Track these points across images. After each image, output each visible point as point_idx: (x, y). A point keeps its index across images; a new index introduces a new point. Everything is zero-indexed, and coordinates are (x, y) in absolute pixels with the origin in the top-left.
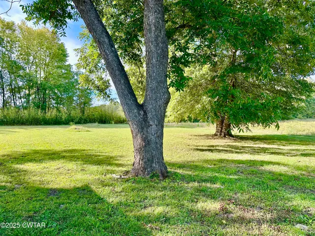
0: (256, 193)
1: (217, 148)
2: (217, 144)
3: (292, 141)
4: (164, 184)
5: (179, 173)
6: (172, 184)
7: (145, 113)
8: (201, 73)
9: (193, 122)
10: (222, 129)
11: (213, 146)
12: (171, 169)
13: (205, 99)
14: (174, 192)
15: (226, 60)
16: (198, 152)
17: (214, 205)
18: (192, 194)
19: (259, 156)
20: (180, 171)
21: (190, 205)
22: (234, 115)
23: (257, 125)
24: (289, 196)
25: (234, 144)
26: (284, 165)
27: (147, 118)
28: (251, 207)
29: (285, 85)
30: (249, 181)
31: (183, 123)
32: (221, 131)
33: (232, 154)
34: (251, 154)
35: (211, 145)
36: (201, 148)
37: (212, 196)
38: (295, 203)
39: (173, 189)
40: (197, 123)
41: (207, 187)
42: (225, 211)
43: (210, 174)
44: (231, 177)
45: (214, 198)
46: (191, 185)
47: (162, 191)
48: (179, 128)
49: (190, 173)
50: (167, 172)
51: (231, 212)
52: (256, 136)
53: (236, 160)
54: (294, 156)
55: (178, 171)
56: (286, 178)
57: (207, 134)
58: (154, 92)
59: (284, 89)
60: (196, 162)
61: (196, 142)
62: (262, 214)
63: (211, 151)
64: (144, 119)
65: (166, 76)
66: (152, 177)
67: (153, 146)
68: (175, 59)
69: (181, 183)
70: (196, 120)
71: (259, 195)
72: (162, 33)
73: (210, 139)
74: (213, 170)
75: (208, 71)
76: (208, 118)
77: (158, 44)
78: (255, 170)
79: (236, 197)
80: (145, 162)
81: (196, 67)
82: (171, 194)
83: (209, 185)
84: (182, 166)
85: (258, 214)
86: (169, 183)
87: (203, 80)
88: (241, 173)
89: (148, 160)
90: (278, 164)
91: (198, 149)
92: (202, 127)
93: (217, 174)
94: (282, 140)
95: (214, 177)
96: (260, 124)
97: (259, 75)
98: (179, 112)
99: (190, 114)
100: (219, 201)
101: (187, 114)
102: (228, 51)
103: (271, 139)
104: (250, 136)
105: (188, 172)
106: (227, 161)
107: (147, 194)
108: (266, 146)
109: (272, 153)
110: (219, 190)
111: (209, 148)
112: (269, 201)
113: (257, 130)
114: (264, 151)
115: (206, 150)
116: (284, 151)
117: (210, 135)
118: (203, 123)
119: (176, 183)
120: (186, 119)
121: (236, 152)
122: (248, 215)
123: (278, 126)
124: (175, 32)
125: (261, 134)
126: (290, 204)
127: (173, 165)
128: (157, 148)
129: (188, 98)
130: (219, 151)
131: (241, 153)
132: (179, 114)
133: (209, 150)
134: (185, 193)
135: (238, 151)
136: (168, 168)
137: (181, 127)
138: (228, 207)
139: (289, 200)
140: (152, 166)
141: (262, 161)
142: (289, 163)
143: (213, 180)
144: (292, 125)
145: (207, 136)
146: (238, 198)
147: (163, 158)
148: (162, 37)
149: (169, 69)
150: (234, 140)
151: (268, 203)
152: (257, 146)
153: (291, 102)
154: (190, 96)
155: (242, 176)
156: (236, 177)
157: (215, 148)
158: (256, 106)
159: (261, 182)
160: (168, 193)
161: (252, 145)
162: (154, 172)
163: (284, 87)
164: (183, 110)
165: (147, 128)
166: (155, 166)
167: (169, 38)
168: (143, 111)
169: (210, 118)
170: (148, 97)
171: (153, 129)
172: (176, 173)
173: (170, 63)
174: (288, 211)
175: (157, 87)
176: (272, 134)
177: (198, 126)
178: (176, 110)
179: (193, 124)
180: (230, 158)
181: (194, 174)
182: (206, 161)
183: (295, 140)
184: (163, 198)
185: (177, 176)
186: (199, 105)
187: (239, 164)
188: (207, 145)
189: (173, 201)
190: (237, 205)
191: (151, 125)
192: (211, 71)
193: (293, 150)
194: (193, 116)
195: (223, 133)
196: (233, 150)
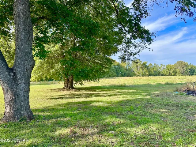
0: (89, 119)
1: (65, 96)
2: (65, 94)
3: (104, 89)
4: (30, 124)
5: (41, 115)
6: (37, 123)
7: (15, 74)
8: (54, 49)
9: (49, 81)
10: (68, 84)
11: (63, 95)
12: (35, 113)
13: (58, 66)
14: (39, 128)
15: (69, 43)
16: (54, 100)
17: (66, 131)
18: (51, 127)
19: (89, 98)
20: (42, 114)
21: (51, 134)
22: (77, 75)
23: (87, 81)
24: (105, 117)
25: (75, 93)
26: (101, 102)
27: (17, 78)
28: (87, 128)
29: (100, 60)
30: (85, 113)
31: (42, 82)
32: (67, 86)
33: (74, 99)
34: (84, 98)
35: (61, 94)
36: (55, 97)
37: (65, 125)
38: (107, 121)
39: (38, 126)
40: (51, 82)
41: (61, 121)
42: (73, 133)
43: (62, 112)
44: (75, 112)
45: (66, 126)
46: (50, 121)
47: (30, 129)
48: (39, 85)
49: (49, 114)
50: (33, 116)
51: (77, 133)
52: (86, 87)
53: (77, 102)
54: (105, 96)
55: (41, 114)
56: (103, 108)
57: (58, 88)
58: (22, 59)
59: (100, 62)
60: (52, 106)
61: (52, 93)
62: (93, 130)
63: (62, 98)
64: (14, 79)
65: (32, 49)
66: (21, 121)
67: (22, 98)
68: (38, 38)
69: (43, 122)
70: (51, 80)
71: (91, 120)
72: (29, 19)
73: (61, 91)
74: (64, 110)
75: (59, 49)
76: (61, 77)
77: (25, 27)
78: (87, 106)
79: (78, 123)
80: (15, 111)
81: (51, 45)
82: (37, 130)
83: (62, 119)
84: (43, 110)
85: (91, 130)
86: (35, 123)
87: (56, 54)
88: (80, 109)
89: (18, 109)
90: (98, 101)
91: (53, 98)
92: (55, 84)
93: (66, 112)
94: (99, 89)
95: (65, 114)
96: (89, 81)
97: (89, 53)
98: (39, 74)
99: (47, 75)
100: (69, 128)
101: (45, 76)
102: (70, 38)
103: (94, 89)
104: (83, 88)
105: (47, 114)
106: (72, 103)
107: (18, 133)
108: (92, 92)
109: (95, 96)
110: (69, 121)
111: (60, 97)
112: (96, 122)
113: (87, 84)
114: (91, 95)
115: (59, 98)
116: (101, 95)
117: (61, 89)
118: (55, 82)
119: (40, 122)
120: (44, 79)
121: (77, 98)
122: (86, 132)
123: (99, 81)
124: (37, 21)
125: (89, 86)
126: (106, 121)
127: (37, 110)
128: (25, 99)
129: (45, 65)
130: (67, 98)
131: (79, 97)
132: (39, 76)
133: (60, 98)
134: (47, 127)
135: (78, 96)
136: (33, 112)
137: (40, 85)
138: (74, 130)
139: (105, 119)
140: (20, 113)
141: (90, 101)
142: (103, 101)
143: (64, 116)
144: (103, 81)
145: (59, 90)
146: (80, 124)
147: (29, 106)
148: (28, 22)
149: (34, 44)
150: (75, 90)
151: (95, 123)
152: (87, 93)
153: (103, 69)
154: (47, 64)
155: (81, 111)
156: (78, 112)
157: (64, 96)
158: (88, 70)
159: (91, 113)
160: (34, 129)
161: (84, 93)
162: (23, 117)
163: (100, 61)
164: (41, 73)
165: (17, 86)
166: (23, 112)
167: (33, 23)
168: (13, 73)
169: (62, 78)
170: (18, 63)
171: (21, 86)
172: (39, 115)
173: (34, 40)
174: (105, 125)
175: (25, 56)
176: (94, 86)
177: (52, 83)
178: (36, 73)
179: (49, 82)
180: (73, 101)
181: (52, 114)
182: (60, 105)
183: (105, 89)
184: (31, 133)
185: (40, 117)
186: (54, 70)
187: (79, 104)
188: (59, 95)
189: (39, 134)
190: (79, 128)
191: (20, 83)
192: (60, 49)
193: (105, 94)
194: (48, 77)
195: (68, 87)
196: (75, 96)
